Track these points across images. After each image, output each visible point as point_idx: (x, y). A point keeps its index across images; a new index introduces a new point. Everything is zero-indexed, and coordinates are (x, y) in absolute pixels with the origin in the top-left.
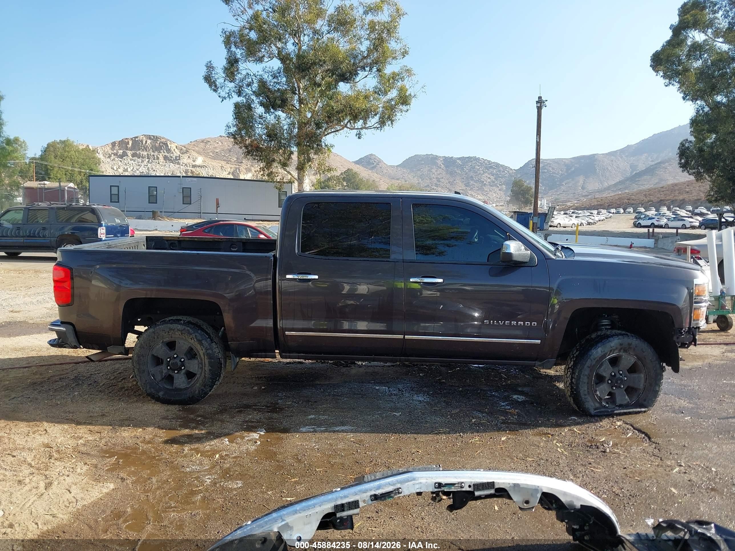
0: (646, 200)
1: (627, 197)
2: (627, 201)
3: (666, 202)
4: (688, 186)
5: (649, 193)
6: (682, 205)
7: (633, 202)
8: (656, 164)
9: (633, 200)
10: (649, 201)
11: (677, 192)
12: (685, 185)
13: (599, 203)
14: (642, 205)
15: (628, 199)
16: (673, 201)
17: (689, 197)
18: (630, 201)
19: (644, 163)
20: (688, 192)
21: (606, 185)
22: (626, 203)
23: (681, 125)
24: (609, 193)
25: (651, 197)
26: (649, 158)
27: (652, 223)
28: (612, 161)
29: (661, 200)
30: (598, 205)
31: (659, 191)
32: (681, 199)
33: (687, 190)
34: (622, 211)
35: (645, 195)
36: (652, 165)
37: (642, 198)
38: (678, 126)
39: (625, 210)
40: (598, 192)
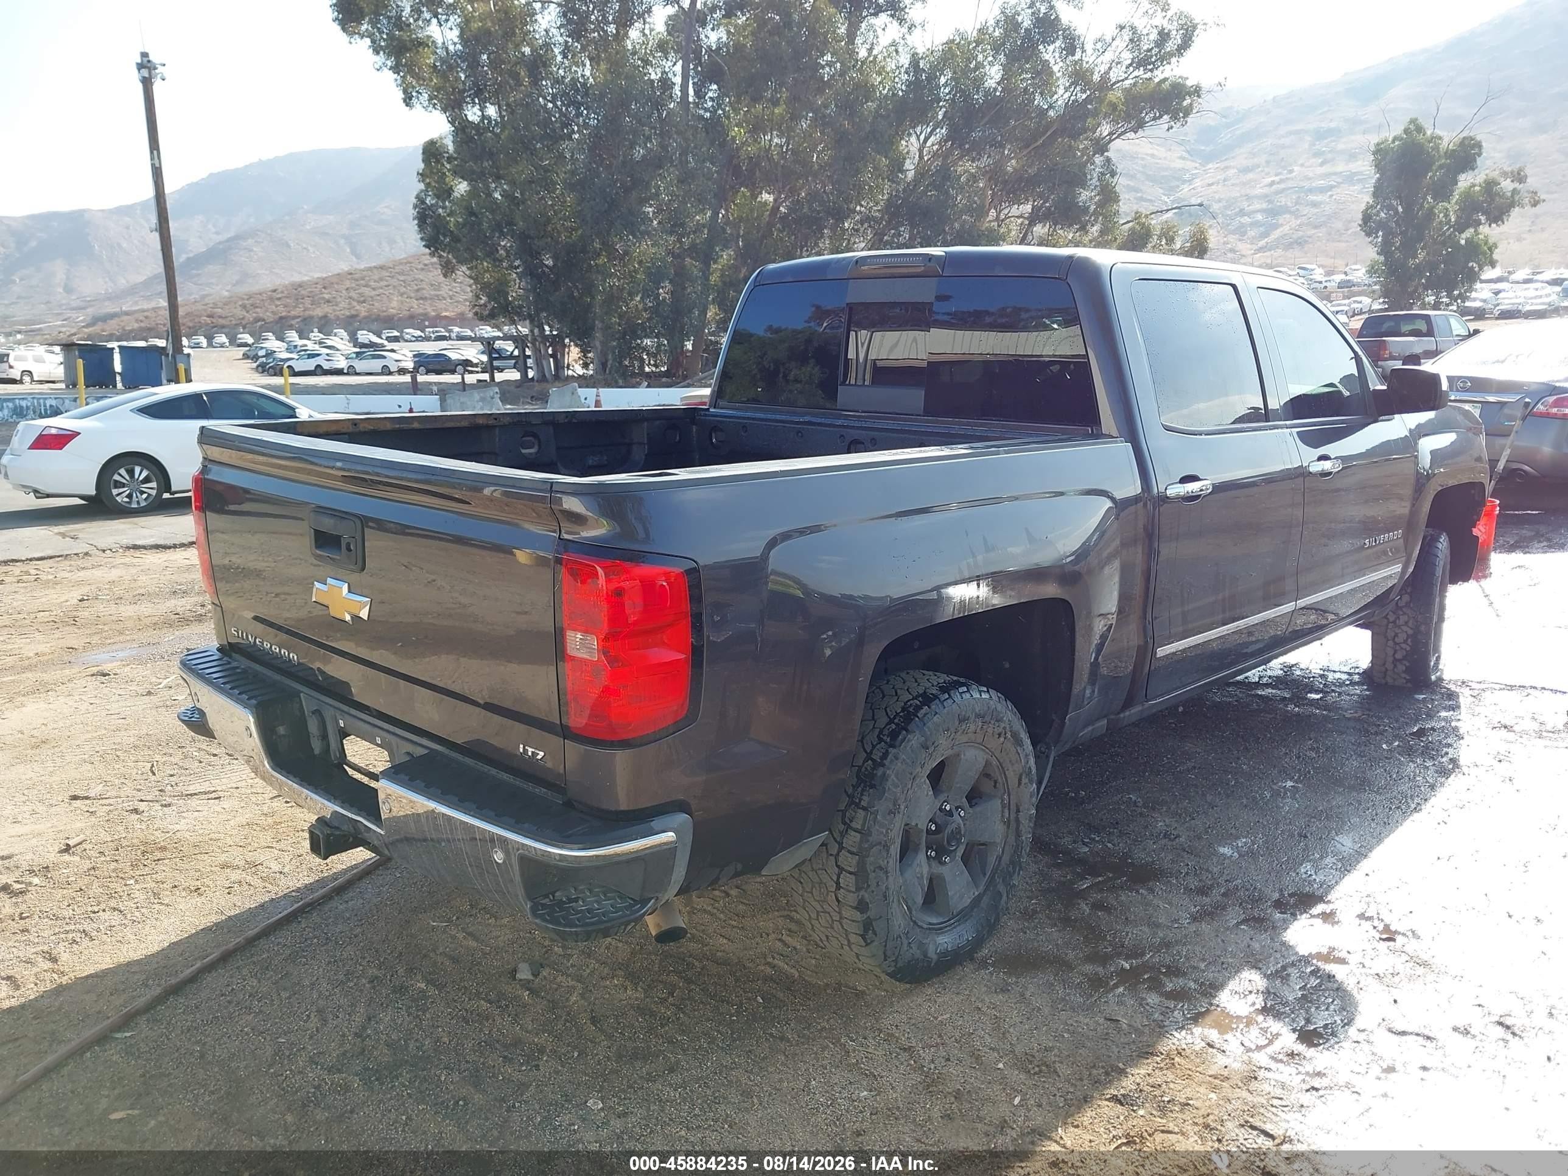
0: (250, 317)
1: (205, 310)
2: (208, 320)
3: (293, 322)
4: (325, 288)
5: (251, 302)
6: (326, 326)
7: (221, 321)
8: (229, 240)
9: (220, 317)
10: (257, 320)
11: (308, 301)
12: (319, 286)
13: (142, 325)
14: (244, 328)
15: (209, 316)
16: (305, 319)
17: (334, 310)
18: (214, 321)
19: (200, 237)
20: (328, 301)
21: (122, 282)
22: (208, 324)
23: (264, 159)
24: (136, 303)
25: (258, 310)
26: (210, 226)
27: (318, 366)
28: (128, 228)
29: (281, 318)
30: (141, 329)
31: (271, 299)
32: (320, 314)
33: (327, 296)
34: (203, 341)
35: (244, 307)
36: (220, 243)
37: (240, 313)
38: (256, 160)
39: (210, 339)
40: (109, 299)
